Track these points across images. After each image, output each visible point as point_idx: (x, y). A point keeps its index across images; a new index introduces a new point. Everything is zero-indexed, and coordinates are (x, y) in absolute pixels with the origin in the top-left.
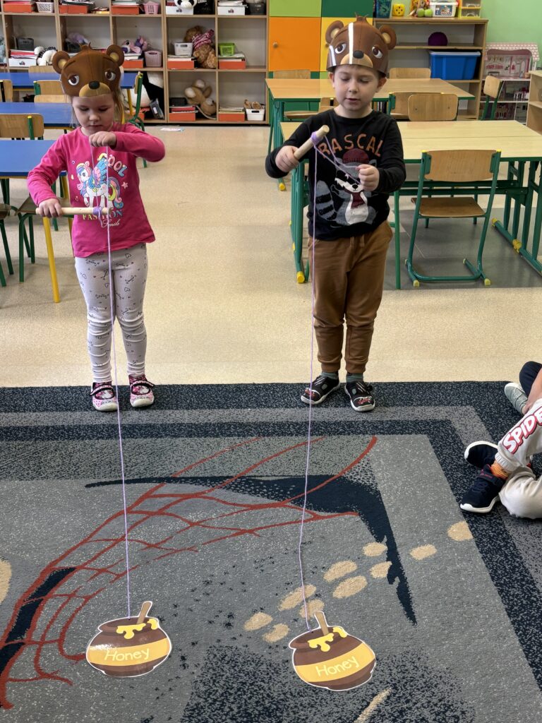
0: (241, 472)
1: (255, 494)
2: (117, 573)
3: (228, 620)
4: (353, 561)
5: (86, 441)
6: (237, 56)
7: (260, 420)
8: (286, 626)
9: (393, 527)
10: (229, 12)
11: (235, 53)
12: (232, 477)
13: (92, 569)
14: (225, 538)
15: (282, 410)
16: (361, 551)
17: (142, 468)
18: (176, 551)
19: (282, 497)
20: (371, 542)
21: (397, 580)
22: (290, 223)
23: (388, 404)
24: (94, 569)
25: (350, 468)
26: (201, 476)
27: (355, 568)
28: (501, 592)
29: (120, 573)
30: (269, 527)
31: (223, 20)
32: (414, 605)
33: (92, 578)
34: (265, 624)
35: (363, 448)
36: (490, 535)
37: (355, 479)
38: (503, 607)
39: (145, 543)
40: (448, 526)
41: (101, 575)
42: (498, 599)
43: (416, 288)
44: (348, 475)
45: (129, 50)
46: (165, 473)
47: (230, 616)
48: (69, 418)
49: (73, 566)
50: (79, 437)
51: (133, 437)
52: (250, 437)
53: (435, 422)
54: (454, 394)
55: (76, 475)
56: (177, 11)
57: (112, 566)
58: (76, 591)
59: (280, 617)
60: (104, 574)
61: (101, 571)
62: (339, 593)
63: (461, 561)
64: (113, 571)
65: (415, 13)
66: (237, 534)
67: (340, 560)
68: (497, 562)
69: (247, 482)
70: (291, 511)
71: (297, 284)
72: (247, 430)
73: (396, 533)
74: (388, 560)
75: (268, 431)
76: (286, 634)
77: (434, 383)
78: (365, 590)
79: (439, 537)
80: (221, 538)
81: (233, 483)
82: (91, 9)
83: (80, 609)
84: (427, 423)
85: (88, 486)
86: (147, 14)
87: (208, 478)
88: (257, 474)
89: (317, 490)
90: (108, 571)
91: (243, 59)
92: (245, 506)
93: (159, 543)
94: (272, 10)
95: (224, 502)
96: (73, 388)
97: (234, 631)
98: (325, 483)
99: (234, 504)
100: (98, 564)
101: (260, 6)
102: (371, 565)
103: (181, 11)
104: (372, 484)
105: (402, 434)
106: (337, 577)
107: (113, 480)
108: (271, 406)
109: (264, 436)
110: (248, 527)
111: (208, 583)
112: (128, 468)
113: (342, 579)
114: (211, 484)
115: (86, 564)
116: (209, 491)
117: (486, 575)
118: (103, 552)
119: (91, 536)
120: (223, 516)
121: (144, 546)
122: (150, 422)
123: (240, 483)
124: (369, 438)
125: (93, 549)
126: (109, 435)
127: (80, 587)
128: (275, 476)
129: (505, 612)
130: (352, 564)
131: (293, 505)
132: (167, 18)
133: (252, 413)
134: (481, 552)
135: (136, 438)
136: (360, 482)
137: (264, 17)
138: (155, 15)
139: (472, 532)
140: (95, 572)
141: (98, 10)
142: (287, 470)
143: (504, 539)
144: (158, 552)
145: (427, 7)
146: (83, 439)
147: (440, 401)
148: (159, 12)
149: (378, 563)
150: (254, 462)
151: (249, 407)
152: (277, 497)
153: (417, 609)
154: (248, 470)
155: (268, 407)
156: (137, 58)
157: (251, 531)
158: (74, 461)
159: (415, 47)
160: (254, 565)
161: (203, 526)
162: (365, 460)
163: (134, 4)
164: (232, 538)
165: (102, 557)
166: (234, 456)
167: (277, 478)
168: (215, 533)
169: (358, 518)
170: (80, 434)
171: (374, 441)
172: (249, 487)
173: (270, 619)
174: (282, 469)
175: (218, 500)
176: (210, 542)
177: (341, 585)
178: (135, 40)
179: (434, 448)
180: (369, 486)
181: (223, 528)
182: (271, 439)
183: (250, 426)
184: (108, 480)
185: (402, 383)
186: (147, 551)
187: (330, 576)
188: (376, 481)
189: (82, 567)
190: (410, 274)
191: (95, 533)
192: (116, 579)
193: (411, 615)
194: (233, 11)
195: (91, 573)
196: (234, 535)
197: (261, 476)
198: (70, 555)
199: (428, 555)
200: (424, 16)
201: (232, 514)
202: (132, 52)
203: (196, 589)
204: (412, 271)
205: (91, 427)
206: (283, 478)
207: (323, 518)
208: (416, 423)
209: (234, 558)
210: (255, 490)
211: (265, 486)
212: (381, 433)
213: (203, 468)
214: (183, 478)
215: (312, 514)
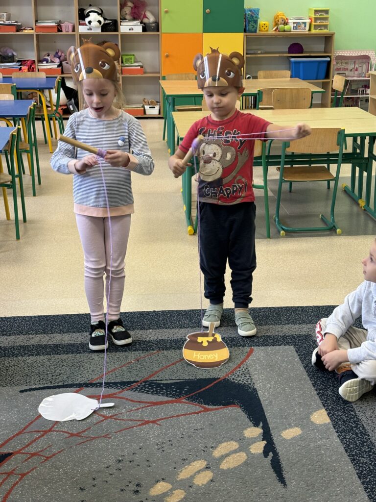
0: (145, 378)
1: (157, 394)
2: (46, 456)
3: (136, 488)
4: (236, 441)
5: (20, 358)
6: (137, 64)
7: (160, 338)
8: (183, 491)
9: (267, 415)
10: (130, 29)
11: (135, 62)
12: (138, 382)
13: (26, 454)
14: (133, 427)
15: (177, 330)
16: (242, 434)
17: (65, 377)
18: (94, 438)
19: (178, 395)
20: (250, 427)
21: (271, 454)
22: (182, 190)
23: (262, 324)
24: (29, 454)
25: (232, 372)
26: (113, 381)
27: (237, 446)
28: (353, 460)
29: (49, 456)
30: (168, 418)
31: (125, 37)
32: (284, 472)
33: (26, 460)
34: (165, 491)
35: (243, 357)
36: (343, 419)
37: (236, 380)
38: (355, 471)
39: (68, 433)
40: (311, 413)
41: (33, 458)
42: (351, 467)
43: (283, 237)
44: (231, 377)
45: (50, 61)
46: (84, 380)
47: (138, 485)
48: (5, 341)
49: (11, 451)
50: (14, 355)
51: (57, 354)
52: (152, 351)
53: (299, 336)
54: (314, 315)
55: (12, 383)
56: (88, 29)
57: (41, 451)
58: (14, 470)
59: (177, 485)
60: (36, 457)
61: (33, 455)
62: (224, 466)
63: (322, 439)
64: (44, 454)
65: (277, 28)
66: (142, 424)
67: (225, 441)
68: (349, 439)
69: (150, 385)
70: (186, 406)
71: (188, 236)
72: (149, 346)
73: (270, 420)
74: (263, 440)
75: (166, 346)
76: (182, 496)
77: (298, 307)
78: (245, 463)
79: (304, 422)
80: (130, 428)
81: (139, 386)
82: (19, 28)
83: (17, 483)
84: (292, 337)
85: (21, 392)
86: (64, 33)
87: (118, 383)
88: (158, 379)
89: (206, 390)
90: (39, 455)
91: (142, 67)
92: (148, 403)
93: (80, 433)
94: (164, 28)
95: (132, 401)
96: (8, 318)
97: (141, 496)
98: (212, 384)
99: (140, 402)
100: (32, 449)
101: (154, 25)
102: (250, 444)
103: (91, 29)
104: (250, 384)
105: (273, 346)
106: (223, 454)
107: (42, 386)
108: (169, 328)
109: (163, 350)
110: (151, 419)
111: (120, 461)
112: (54, 377)
113: (227, 455)
114: (121, 388)
115: (21, 450)
116: (120, 392)
117: (342, 449)
118: (34, 441)
119: (24, 429)
120: (132, 411)
121: (67, 435)
122: (71, 342)
123: (144, 386)
124: (247, 349)
125: (26, 438)
126: (38, 353)
127: (17, 467)
128: (172, 379)
129: (356, 476)
130: (235, 443)
131: (187, 401)
132: (80, 35)
133: (153, 333)
134: (337, 432)
135: (60, 354)
136: (241, 382)
137: (158, 33)
138: (71, 33)
139: (330, 417)
140: (29, 456)
141: (25, 29)
142: (182, 375)
143: (355, 422)
144: (79, 440)
145: (286, 23)
146: (16, 356)
147: (303, 321)
148: (74, 30)
149: (255, 442)
150: (156, 369)
151: (151, 328)
152: (173, 396)
153: (286, 475)
154: (151, 376)
155: (166, 328)
156: (56, 66)
157: (153, 422)
158: (10, 373)
159: (278, 55)
160: (156, 447)
161: (115, 419)
162: (245, 366)
163: (54, 24)
164: (138, 427)
165: (34, 444)
166: (139, 366)
167: (174, 381)
168: (125, 424)
169: (240, 410)
170: (14, 352)
171: (252, 351)
172: (152, 389)
173: (170, 486)
174: (178, 374)
175: (127, 399)
176: (121, 431)
177: (227, 459)
178: (54, 53)
179: (299, 355)
180: (248, 385)
181: (131, 420)
182: (169, 352)
183: (151, 342)
184: (37, 386)
185: (273, 308)
186: (71, 439)
187: (217, 453)
188: (254, 381)
189: (18, 452)
190: (278, 226)
191: (27, 426)
192: (45, 460)
193: (282, 480)
194: (132, 29)
195: (25, 457)
196: (140, 425)
197: (161, 380)
198: (8, 444)
199: (295, 435)
200: (284, 31)
201: (138, 409)
202: (52, 62)
203: (110, 466)
204: (279, 224)
205: (23, 347)
206: (179, 381)
207: (212, 410)
208: (284, 337)
209: (140, 442)
210: (156, 391)
211: (164, 388)
212: (256, 345)
213: (114, 376)
214: (98, 383)
215: (203, 407)
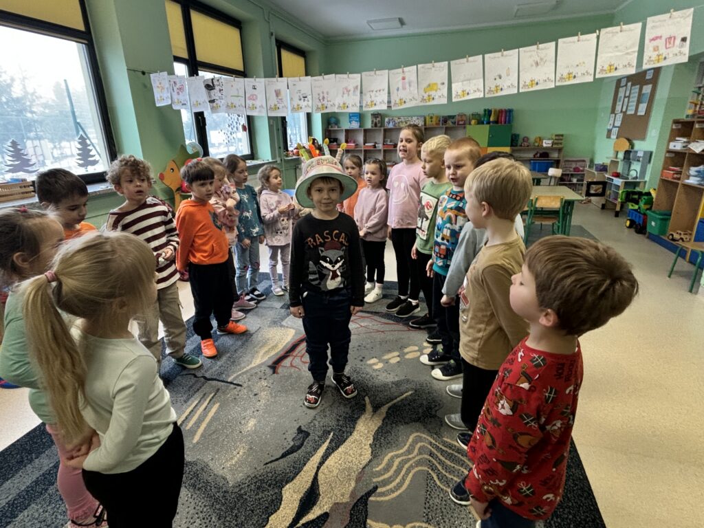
3: (362, 359)
4: (418, 347)
8: (383, 364)
16: (422, 344)
30: (390, 331)
34: (375, 362)
47: (364, 358)
59: (381, 361)
62: (407, 357)
66: (377, 332)
76: (381, 367)
80: (371, 332)
97: (363, 363)
99: (381, 322)
102: (424, 349)
110: (382, 330)
113: (411, 352)
131: (402, 325)
149: (427, 348)
152: (397, 322)
157: (382, 332)
161: (366, 328)
173: (378, 361)
175: (374, 320)
177: (409, 354)
181: (372, 329)
187: (406, 350)
201: (378, 325)
